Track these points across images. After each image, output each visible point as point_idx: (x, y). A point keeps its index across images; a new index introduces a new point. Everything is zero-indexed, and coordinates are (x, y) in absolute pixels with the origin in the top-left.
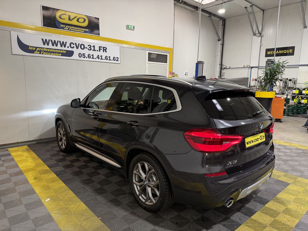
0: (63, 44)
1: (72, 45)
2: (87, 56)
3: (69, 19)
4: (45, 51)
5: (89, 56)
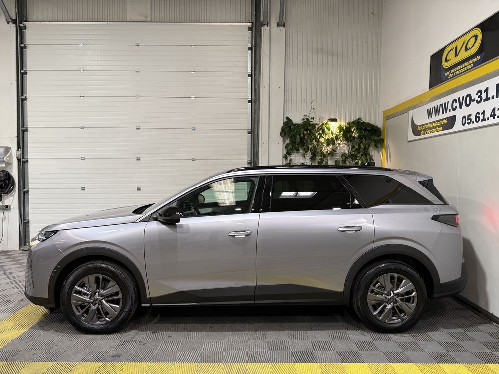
0: (445, 108)
1: (455, 104)
2: (473, 118)
3: (456, 55)
5: (477, 118)
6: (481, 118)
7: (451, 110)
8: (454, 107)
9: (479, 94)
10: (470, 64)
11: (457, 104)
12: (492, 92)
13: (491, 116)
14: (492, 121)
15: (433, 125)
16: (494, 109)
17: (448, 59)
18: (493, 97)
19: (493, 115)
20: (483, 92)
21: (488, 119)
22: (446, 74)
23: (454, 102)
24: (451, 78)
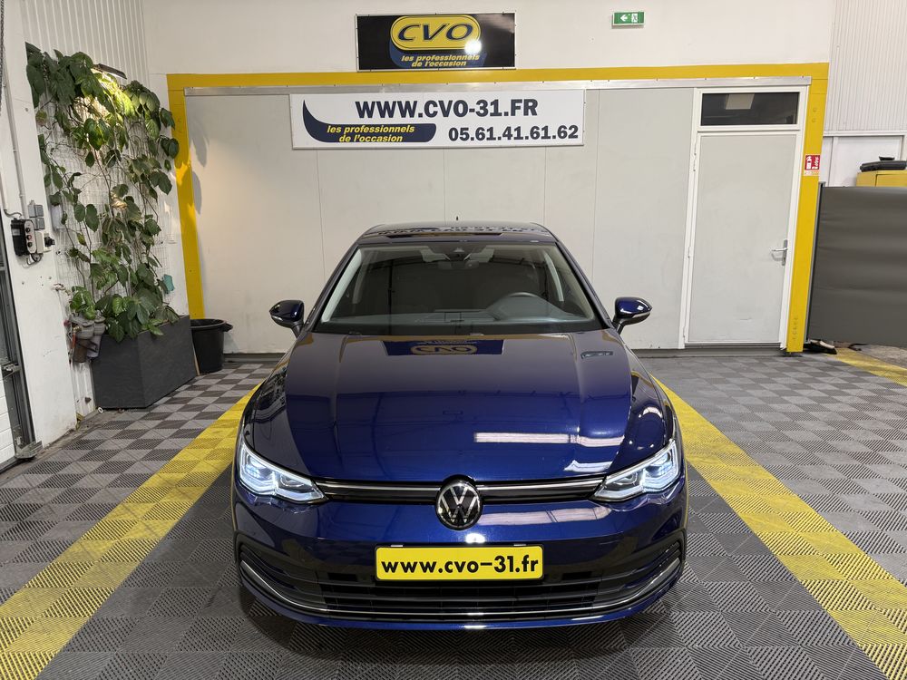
1: (432, 109)
2: (472, 133)
3: (426, 37)
4: (364, 134)
5: (480, 134)
6: (487, 135)
7: (424, 114)
8: (431, 112)
9: (482, 105)
10: (461, 61)
11: (438, 109)
12: (505, 106)
13: (504, 135)
14: (505, 141)
15: (377, 130)
16: (509, 129)
17: (406, 35)
18: (506, 114)
19: (508, 134)
20: (489, 104)
21: (499, 138)
22: (405, 59)
23: (431, 106)
24: (417, 67)
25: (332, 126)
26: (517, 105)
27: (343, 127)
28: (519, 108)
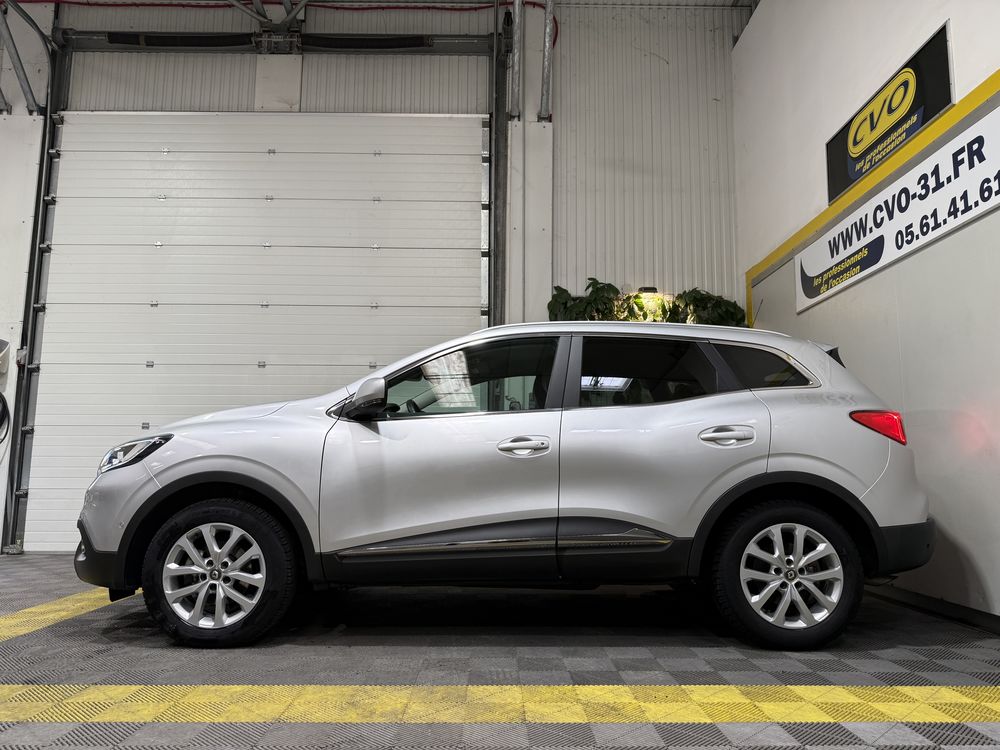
0: (861, 228)
1: (880, 215)
2: (916, 230)
3: (873, 127)
4: (834, 277)
5: (924, 226)
6: (932, 224)
7: (874, 227)
8: (879, 221)
9: (923, 182)
10: (900, 135)
11: (884, 214)
14: (953, 223)
15: (843, 266)
16: (954, 201)
17: (858, 139)
18: (949, 180)
19: (953, 212)
20: (930, 176)
21: (945, 222)
22: (858, 167)
24: (866, 171)
25: (817, 277)
26: (960, 158)
27: (822, 275)
28: (962, 161)
